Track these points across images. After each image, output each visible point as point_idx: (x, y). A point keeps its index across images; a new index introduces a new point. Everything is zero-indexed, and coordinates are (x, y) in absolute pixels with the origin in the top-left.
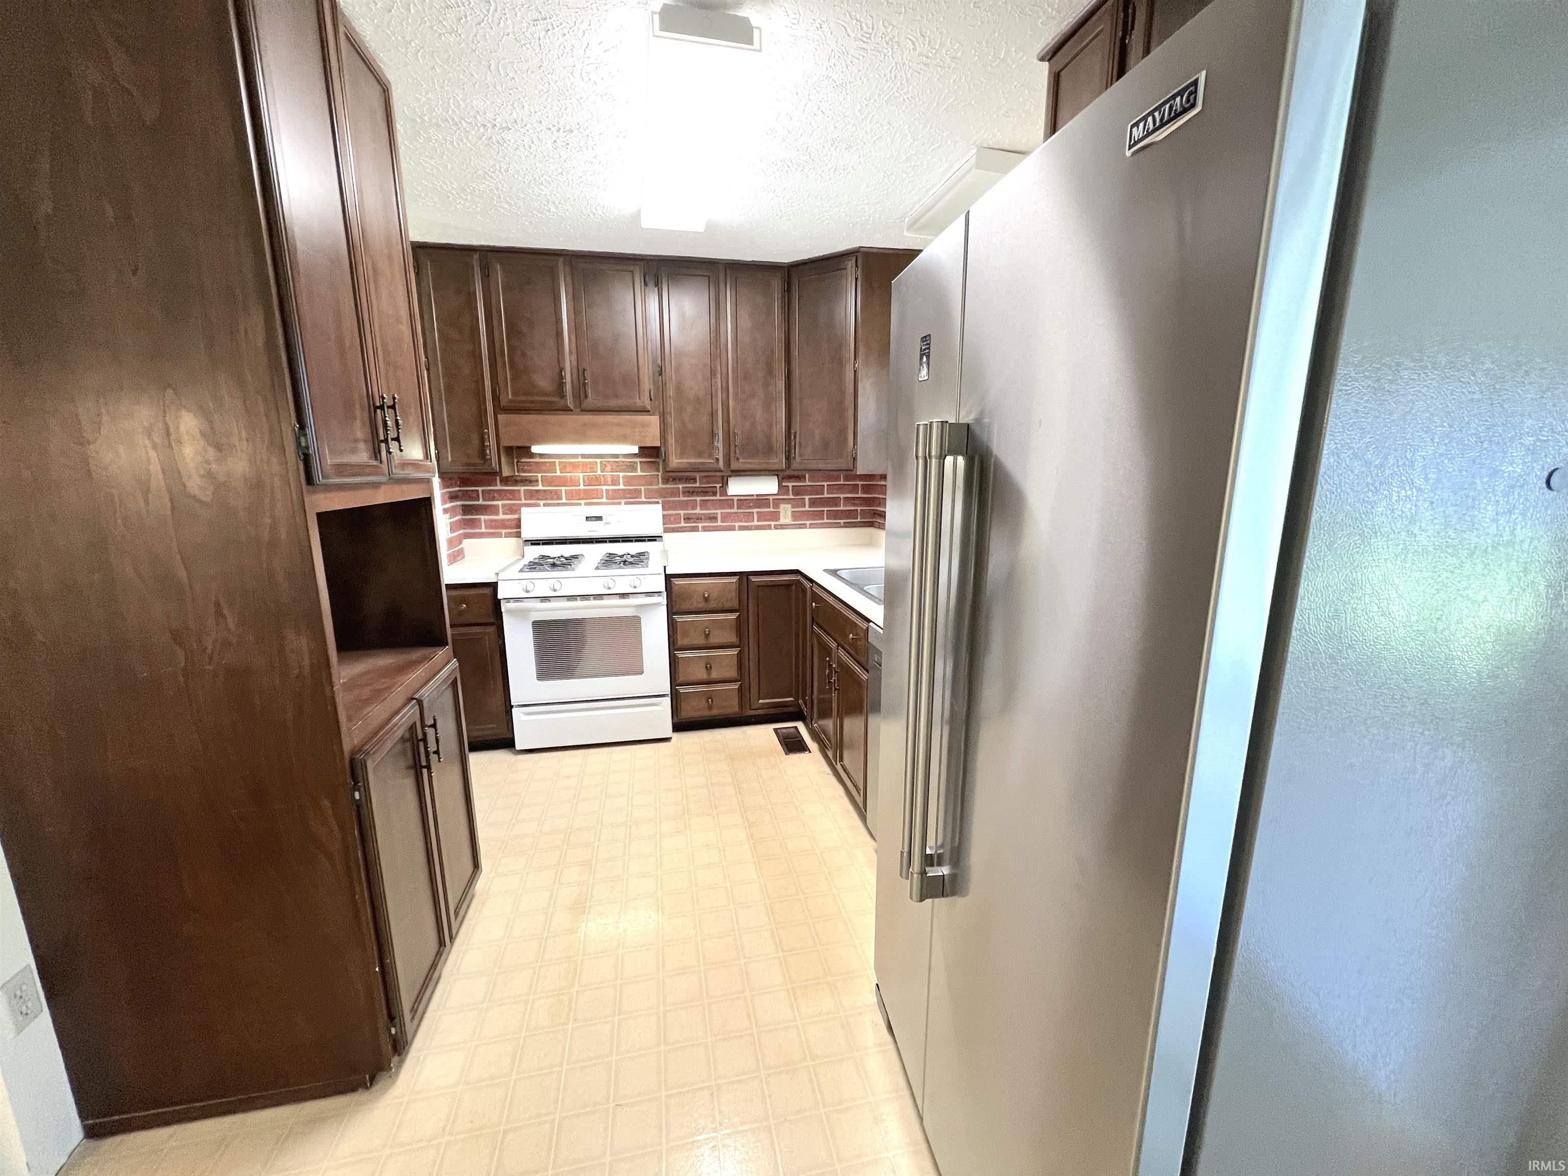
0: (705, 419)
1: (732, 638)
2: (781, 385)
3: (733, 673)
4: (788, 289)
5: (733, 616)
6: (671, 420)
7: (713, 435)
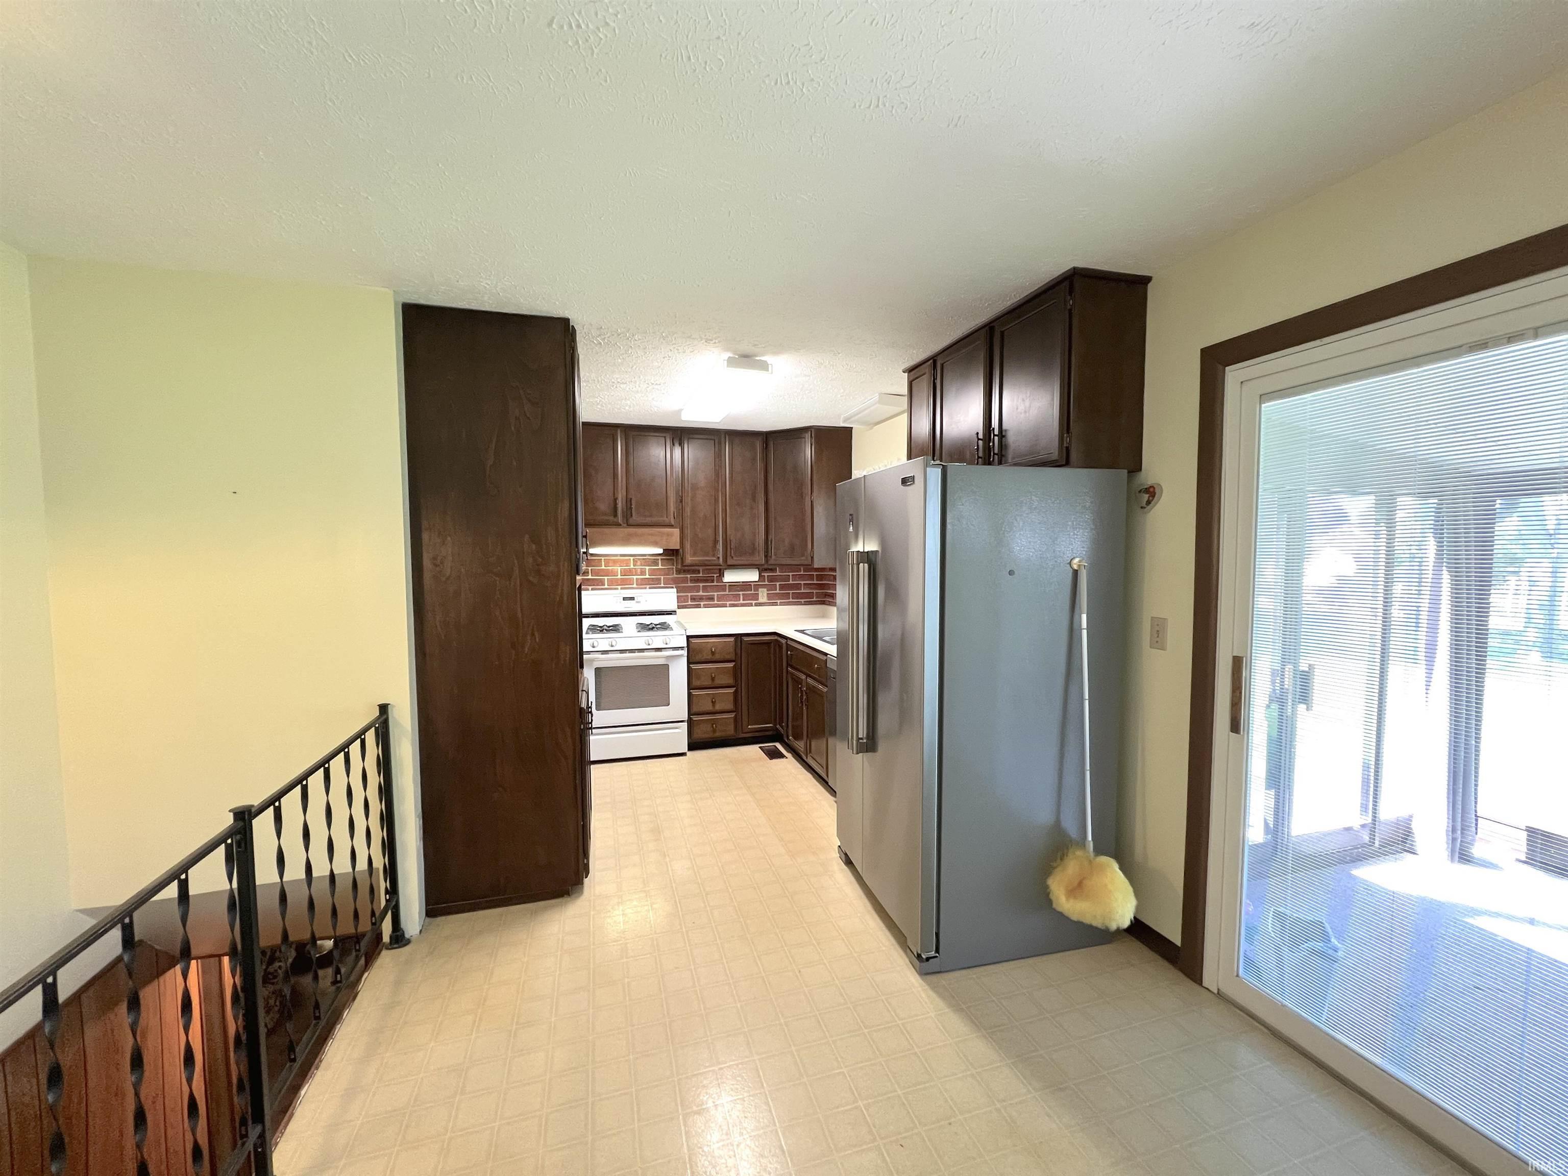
0: (710, 531)
1: (731, 681)
2: (762, 508)
3: (730, 706)
4: (766, 448)
5: (731, 665)
6: (688, 532)
7: (716, 542)
